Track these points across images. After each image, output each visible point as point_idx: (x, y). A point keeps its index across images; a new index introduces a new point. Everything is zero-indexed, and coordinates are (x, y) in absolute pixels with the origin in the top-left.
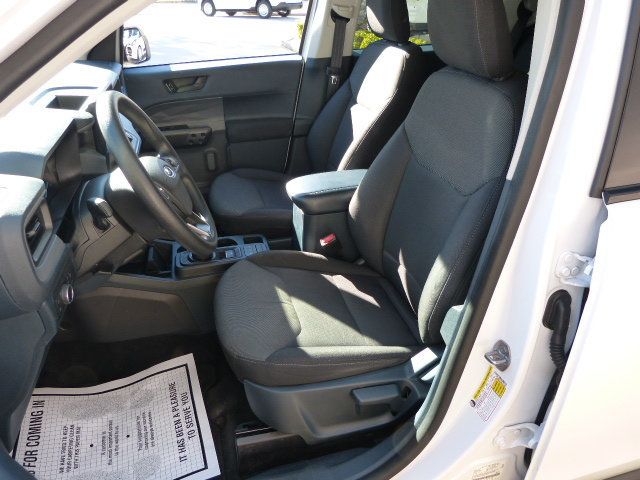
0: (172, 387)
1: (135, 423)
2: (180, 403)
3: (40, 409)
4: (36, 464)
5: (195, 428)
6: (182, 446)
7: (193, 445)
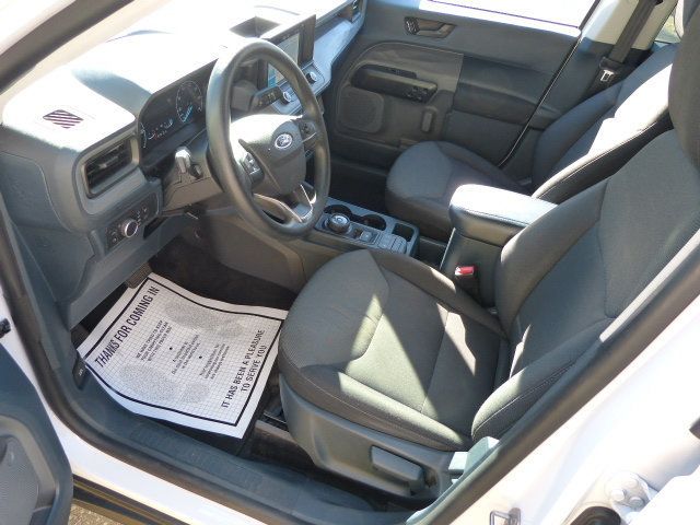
0: (259, 334)
1: (213, 349)
2: (256, 352)
3: (151, 296)
4: (125, 340)
5: (252, 383)
6: (232, 392)
7: (241, 396)
